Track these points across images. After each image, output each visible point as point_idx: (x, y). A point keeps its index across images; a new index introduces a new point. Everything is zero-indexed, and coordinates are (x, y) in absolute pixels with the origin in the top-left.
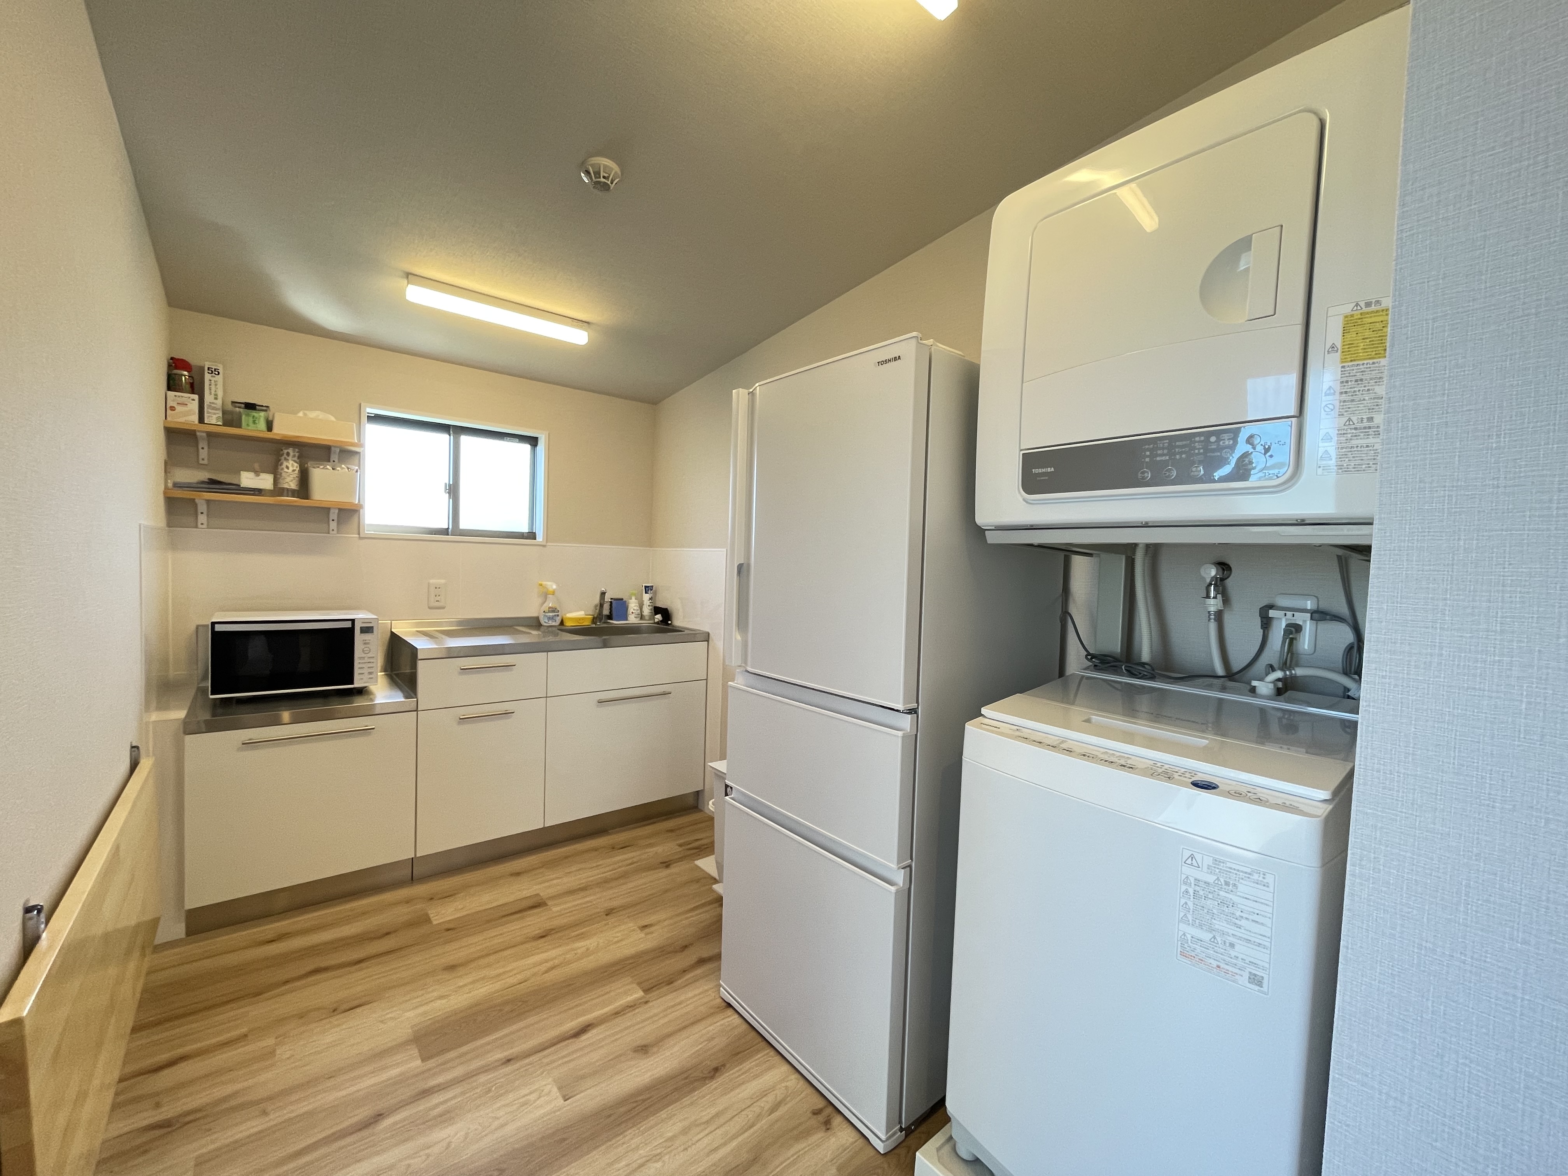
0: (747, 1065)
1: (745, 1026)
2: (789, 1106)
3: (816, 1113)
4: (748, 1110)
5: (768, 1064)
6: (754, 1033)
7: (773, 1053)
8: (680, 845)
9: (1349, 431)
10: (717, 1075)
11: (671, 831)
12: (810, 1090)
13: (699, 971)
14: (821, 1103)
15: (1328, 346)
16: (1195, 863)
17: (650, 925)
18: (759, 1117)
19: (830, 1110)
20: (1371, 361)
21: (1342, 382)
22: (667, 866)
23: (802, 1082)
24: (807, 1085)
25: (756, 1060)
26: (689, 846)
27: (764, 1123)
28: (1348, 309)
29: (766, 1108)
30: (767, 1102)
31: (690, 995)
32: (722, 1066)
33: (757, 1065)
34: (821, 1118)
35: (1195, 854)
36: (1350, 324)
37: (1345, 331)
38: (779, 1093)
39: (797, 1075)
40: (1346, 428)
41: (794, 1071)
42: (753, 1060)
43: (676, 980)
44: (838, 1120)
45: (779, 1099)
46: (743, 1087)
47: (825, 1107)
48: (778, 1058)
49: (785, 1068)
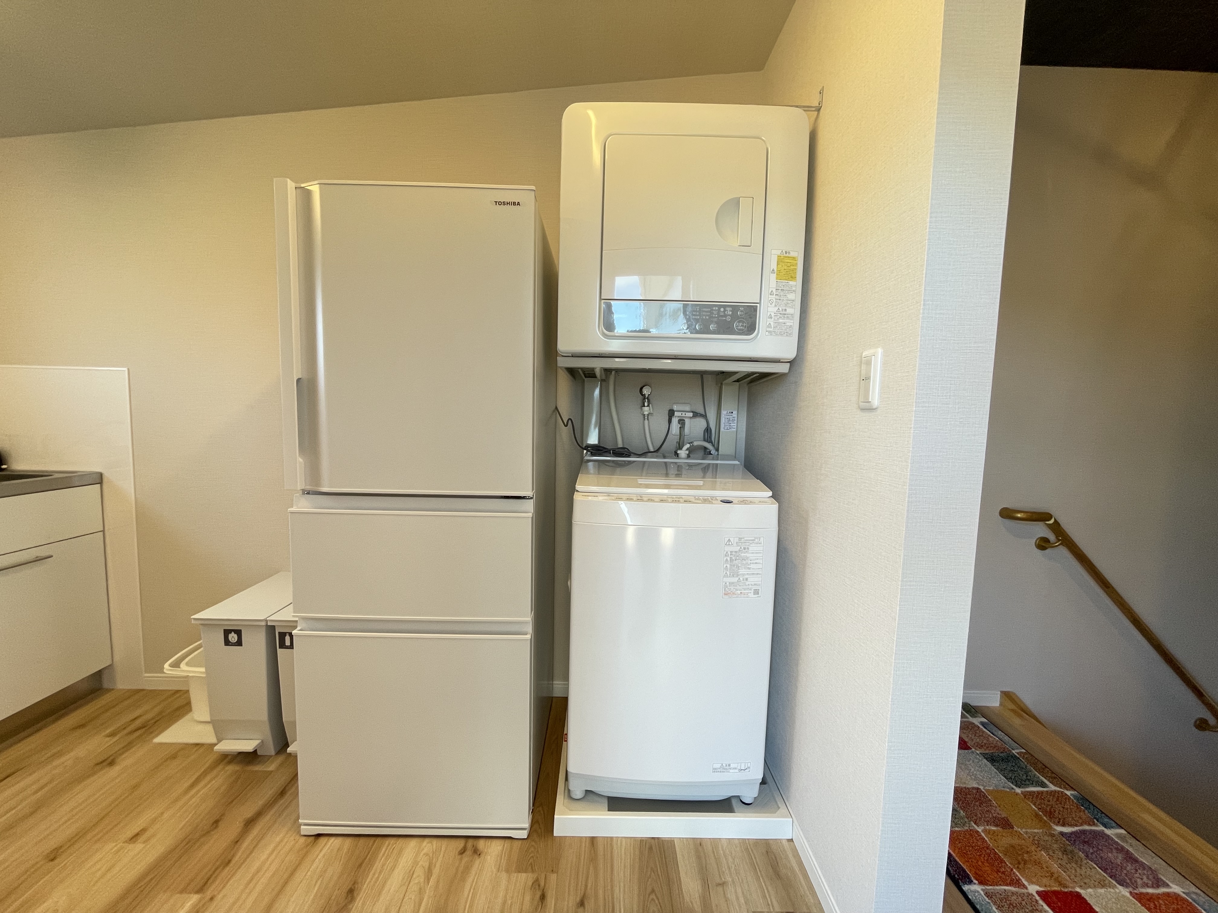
0: (378, 865)
1: (348, 841)
2: (438, 865)
3: (462, 852)
4: (407, 894)
5: (395, 852)
6: (362, 840)
7: (392, 841)
8: (112, 735)
9: (778, 315)
10: (355, 895)
11: (82, 726)
12: (445, 842)
13: (255, 831)
14: (460, 844)
15: (771, 270)
16: (730, 544)
17: (144, 830)
18: (421, 891)
19: (470, 842)
20: (787, 281)
21: (776, 289)
22: (112, 763)
23: (435, 841)
24: (439, 840)
25: (383, 855)
26: (129, 729)
27: (429, 892)
28: (779, 252)
29: (422, 880)
30: (418, 876)
31: (264, 857)
32: (354, 884)
33: (387, 859)
34: (469, 852)
35: (730, 538)
36: (780, 261)
37: (778, 264)
38: (424, 862)
39: (427, 840)
40: (777, 313)
41: (421, 839)
42: (379, 858)
43: (233, 856)
44: (481, 844)
45: (427, 867)
46: (389, 883)
47: (466, 843)
48: (401, 841)
49: (413, 842)
